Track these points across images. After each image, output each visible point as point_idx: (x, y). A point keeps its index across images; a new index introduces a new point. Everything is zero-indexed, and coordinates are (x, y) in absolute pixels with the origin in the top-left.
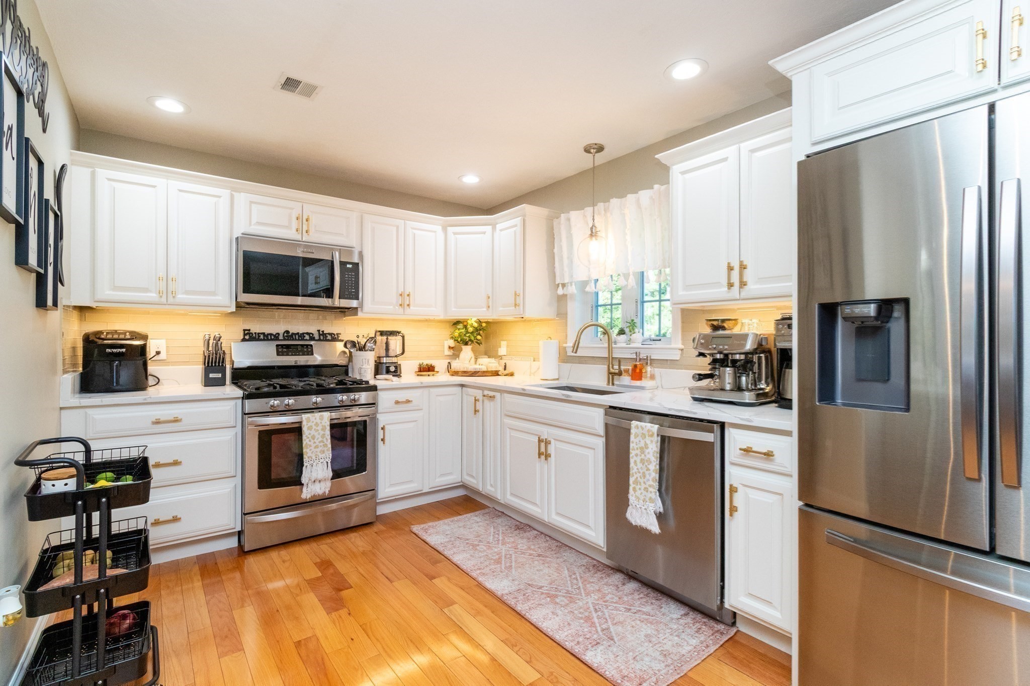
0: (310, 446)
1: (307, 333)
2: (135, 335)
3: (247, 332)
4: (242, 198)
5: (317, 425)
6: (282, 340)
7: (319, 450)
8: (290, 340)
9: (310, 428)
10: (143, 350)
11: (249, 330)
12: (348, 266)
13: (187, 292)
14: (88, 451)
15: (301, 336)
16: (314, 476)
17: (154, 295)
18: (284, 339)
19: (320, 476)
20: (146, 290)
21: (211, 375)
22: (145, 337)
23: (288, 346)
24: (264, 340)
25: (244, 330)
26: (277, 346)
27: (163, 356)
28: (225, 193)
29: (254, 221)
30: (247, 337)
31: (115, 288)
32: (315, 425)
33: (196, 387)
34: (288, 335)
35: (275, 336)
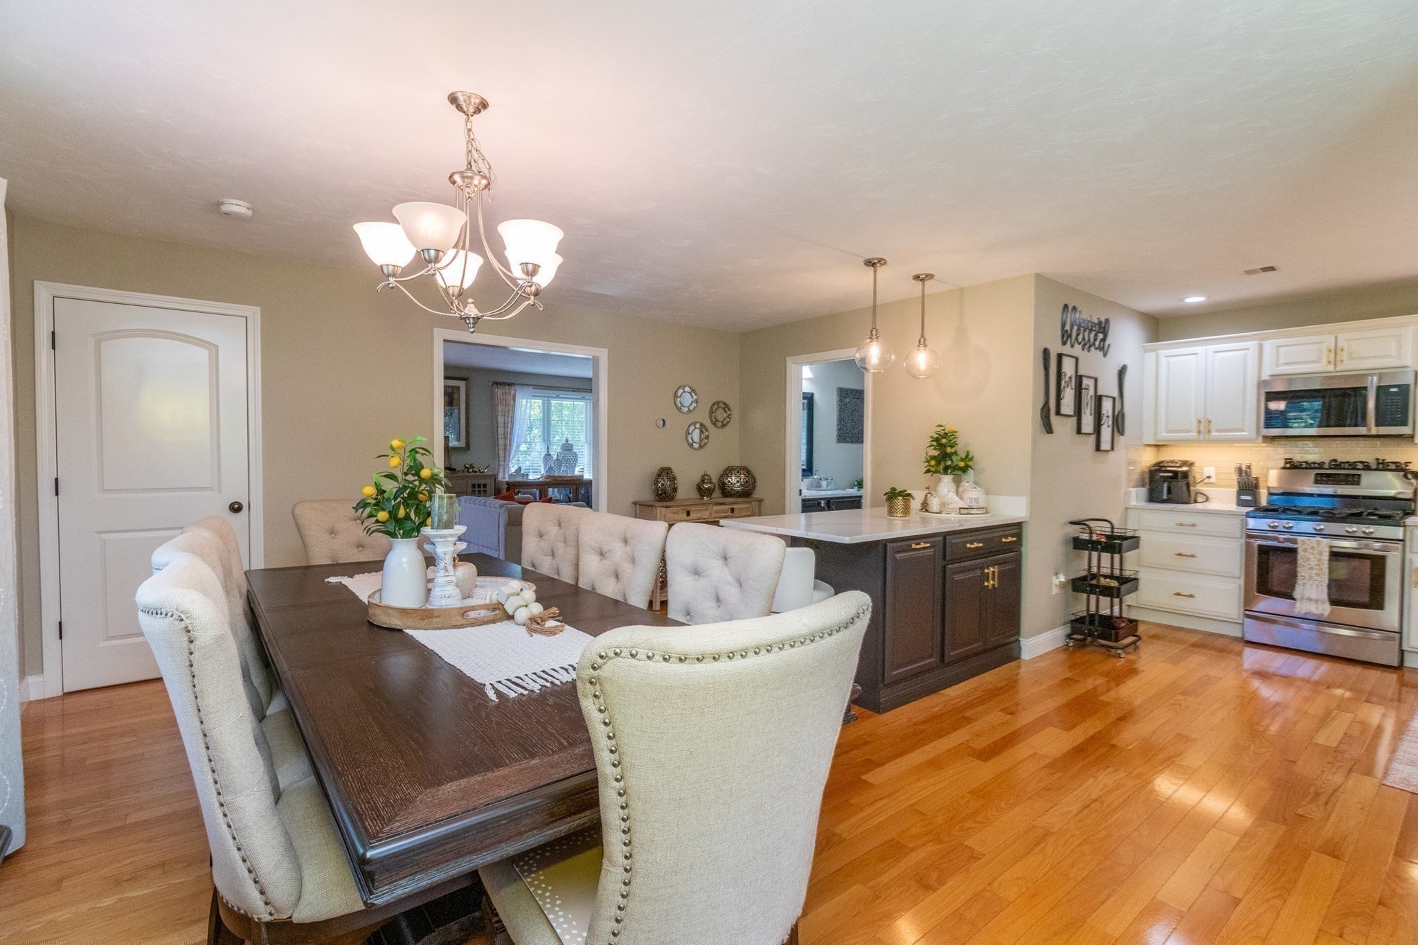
0: (1304, 566)
1: (1361, 462)
2: (1185, 463)
3: (1289, 461)
4: (1269, 345)
5: (1313, 548)
6: (1327, 469)
7: (1314, 572)
8: (1338, 469)
9: (1305, 550)
10: (1185, 475)
11: (1291, 459)
12: (1392, 390)
13: (1219, 431)
14: (1113, 528)
15: (1353, 465)
16: (1307, 594)
17: (1194, 434)
18: (1331, 468)
19: (1314, 596)
20: (1188, 431)
21: (1243, 497)
22: (1191, 465)
23: (1329, 475)
24: (1306, 468)
25: (1286, 459)
26: (1317, 474)
27: (1213, 480)
28: (1252, 345)
29: (1282, 361)
30: (1289, 466)
31: (1168, 432)
32: (1310, 548)
33: (1231, 506)
34: (1336, 464)
35: (1319, 464)
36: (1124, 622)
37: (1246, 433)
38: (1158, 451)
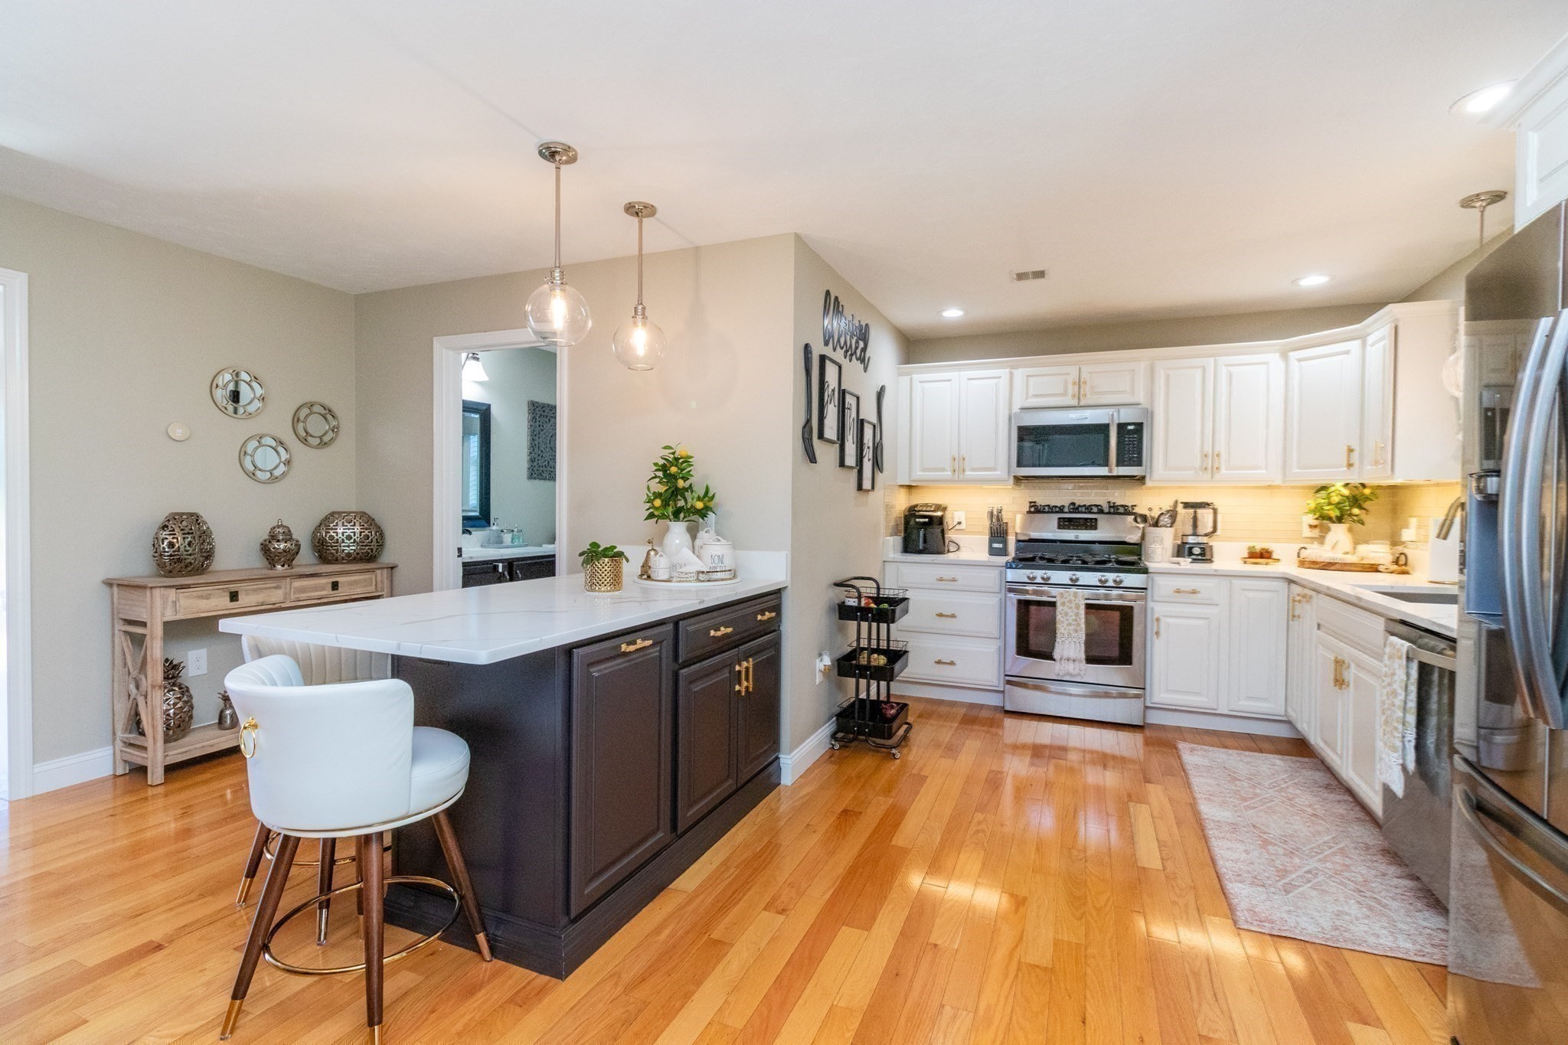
0: (1063, 622)
1: (1096, 506)
2: (938, 507)
3: (1033, 504)
4: (1020, 374)
5: (1070, 601)
6: (1066, 513)
7: (1072, 628)
8: (1076, 513)
9: (1063, 604)
10: (940, 521)
11: (1035, 502)
12: (1130, 427)
13: (973, 470)
14: (878, 588)
15: (1088, 509)
16: (1066, 654)
17: (949, 473)
18: (1070, 512)
19: (1072, 655)
20: (943, 470)
21: (995, 545)
22: (945, 509)
23: (1070, 520)
24: (1048, 512)
25: (1031, 502)
26: (1059, 519)
27: (963, 526)
28: (1004, 373)
29: (1031, 393)
30: (1033, 509)
31: (924, 470)
32: (1068, 602)
33: (983, 555)
34: (1075, 508)
35: (1060, 508)
36: (892, 707)
37: (999, 473)
38: (910, 494)
